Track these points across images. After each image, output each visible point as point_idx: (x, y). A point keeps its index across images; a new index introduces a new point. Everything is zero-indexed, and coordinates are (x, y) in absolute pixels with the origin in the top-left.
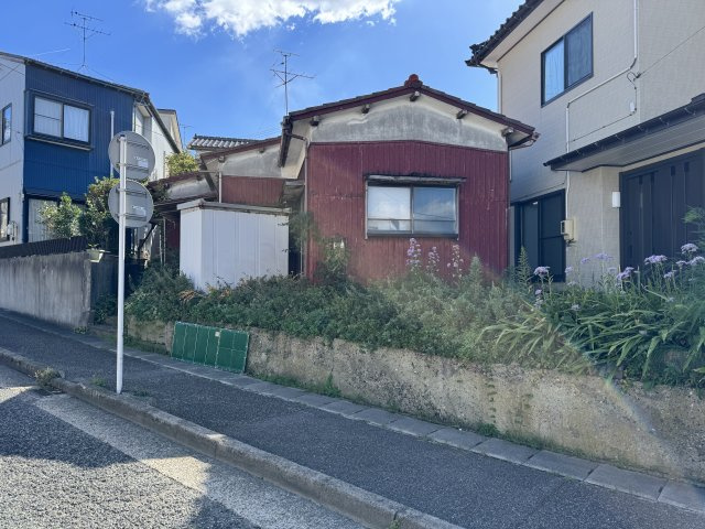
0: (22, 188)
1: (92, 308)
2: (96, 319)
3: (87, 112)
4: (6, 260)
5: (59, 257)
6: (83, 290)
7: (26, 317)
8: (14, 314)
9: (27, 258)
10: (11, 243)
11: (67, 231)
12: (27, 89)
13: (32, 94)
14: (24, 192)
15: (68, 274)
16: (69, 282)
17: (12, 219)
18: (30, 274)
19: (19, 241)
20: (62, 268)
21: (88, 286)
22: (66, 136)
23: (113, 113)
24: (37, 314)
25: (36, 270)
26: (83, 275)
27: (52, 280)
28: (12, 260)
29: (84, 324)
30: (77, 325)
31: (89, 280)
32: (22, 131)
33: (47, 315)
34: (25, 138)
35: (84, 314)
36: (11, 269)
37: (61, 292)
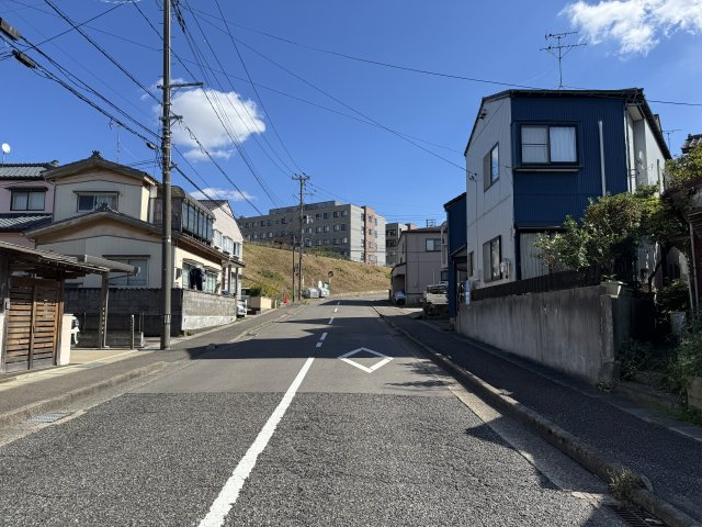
0: (512, 223)
1: (617, 359)
2: (622, 374)
3: (573, 130)
4: (501, 299)
5: (564, 294)
6: (602, 334)
7: (527, 361)
8: (513, 355)
9: (524, 296)
10: (505, 281)
11: (575, 261)
12: (514, 120)
13: (518, 124)
14: (515, 226)
15: (577, 313)
16: (578, 324)
17: (504, 257)
18: (529, 313)
19: (514, 279)
20: (569, 307)
21: (610, 329)
22: (553, 160)
23: (601, 123)
24: (540, 360)
25: (535, 308)
26: (600, 313)
27: (556, 320)
28: (508, 298)
29: (607, 379)
30: (595, 379)
31: (610, 320)
32: (510, 164)
33: (552, 360)
34: (514, 172)
35: (605, 365)
36: (507, 308)
37: (569, 335)
